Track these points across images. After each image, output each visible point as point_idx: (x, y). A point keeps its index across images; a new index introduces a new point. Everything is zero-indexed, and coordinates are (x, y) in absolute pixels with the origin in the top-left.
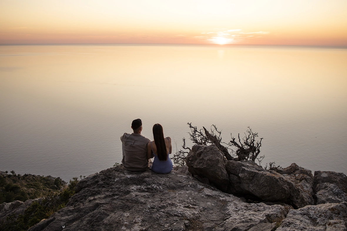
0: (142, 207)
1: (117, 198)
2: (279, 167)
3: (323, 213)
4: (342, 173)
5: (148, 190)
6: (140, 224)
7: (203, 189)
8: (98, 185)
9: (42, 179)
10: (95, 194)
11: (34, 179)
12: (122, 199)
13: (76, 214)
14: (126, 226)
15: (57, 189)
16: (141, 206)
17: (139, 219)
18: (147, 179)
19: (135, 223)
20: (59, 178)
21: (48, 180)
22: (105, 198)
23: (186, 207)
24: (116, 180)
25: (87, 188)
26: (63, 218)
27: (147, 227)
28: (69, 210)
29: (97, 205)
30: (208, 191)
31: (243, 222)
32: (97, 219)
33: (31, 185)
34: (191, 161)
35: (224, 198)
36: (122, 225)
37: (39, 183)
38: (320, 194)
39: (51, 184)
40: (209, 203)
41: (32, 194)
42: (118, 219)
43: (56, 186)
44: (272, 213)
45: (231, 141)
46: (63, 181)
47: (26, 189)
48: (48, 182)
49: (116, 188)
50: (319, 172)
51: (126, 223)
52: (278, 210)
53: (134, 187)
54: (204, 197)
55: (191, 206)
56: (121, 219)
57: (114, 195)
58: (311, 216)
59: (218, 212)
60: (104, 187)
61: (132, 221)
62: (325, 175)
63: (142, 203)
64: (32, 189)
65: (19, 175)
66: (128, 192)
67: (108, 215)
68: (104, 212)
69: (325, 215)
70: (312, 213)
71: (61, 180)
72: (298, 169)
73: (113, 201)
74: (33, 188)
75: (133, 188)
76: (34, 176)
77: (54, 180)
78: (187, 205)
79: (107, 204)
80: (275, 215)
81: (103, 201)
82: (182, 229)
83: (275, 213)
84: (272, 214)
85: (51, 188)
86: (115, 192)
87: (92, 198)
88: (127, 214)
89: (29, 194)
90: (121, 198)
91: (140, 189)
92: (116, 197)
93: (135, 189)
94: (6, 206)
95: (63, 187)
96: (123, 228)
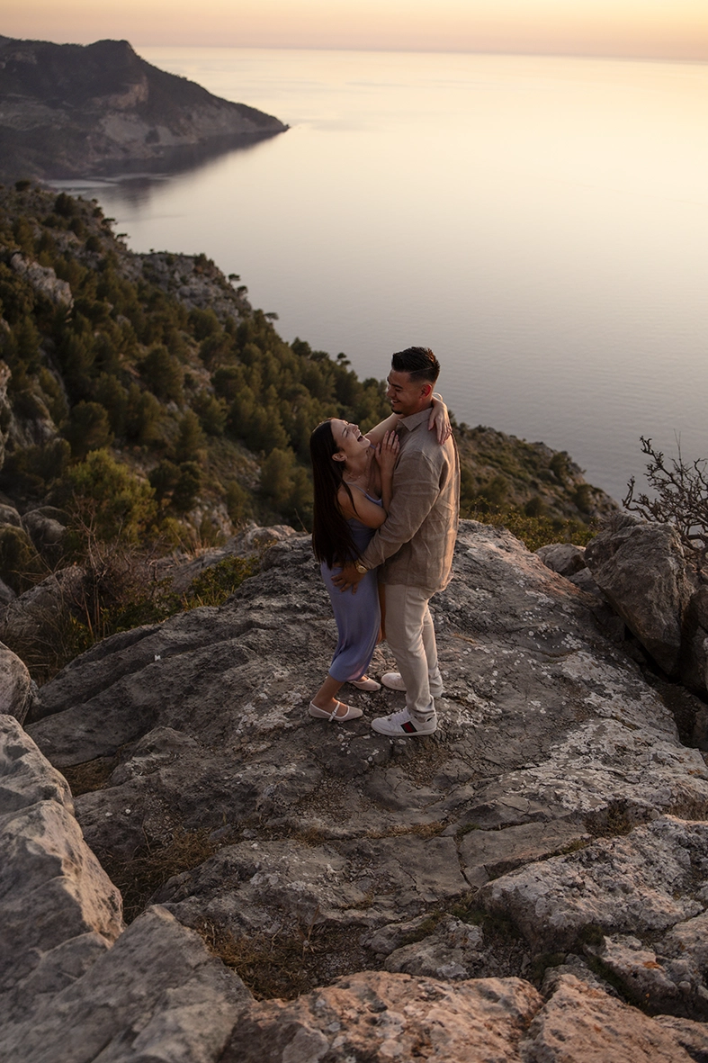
9: (520, 447)
11: (499, 443)
15: (554, 482)
20: (565, 453)
21: (535, 453)
33: (490, 458)
37: (511, 456)
39: (542, 466)
41: (486, 481)
43: (552, 473)
46: (574, 465)
47: (474, 464)
48: (535, 458)
64: (489, 468)
65: (463, 425)
71: (569, 459)
74: (493, 466)
76: (500, 434)
77: (552, 455)
85: (539, 476)
89: (479, 480)
95: (571, 482)
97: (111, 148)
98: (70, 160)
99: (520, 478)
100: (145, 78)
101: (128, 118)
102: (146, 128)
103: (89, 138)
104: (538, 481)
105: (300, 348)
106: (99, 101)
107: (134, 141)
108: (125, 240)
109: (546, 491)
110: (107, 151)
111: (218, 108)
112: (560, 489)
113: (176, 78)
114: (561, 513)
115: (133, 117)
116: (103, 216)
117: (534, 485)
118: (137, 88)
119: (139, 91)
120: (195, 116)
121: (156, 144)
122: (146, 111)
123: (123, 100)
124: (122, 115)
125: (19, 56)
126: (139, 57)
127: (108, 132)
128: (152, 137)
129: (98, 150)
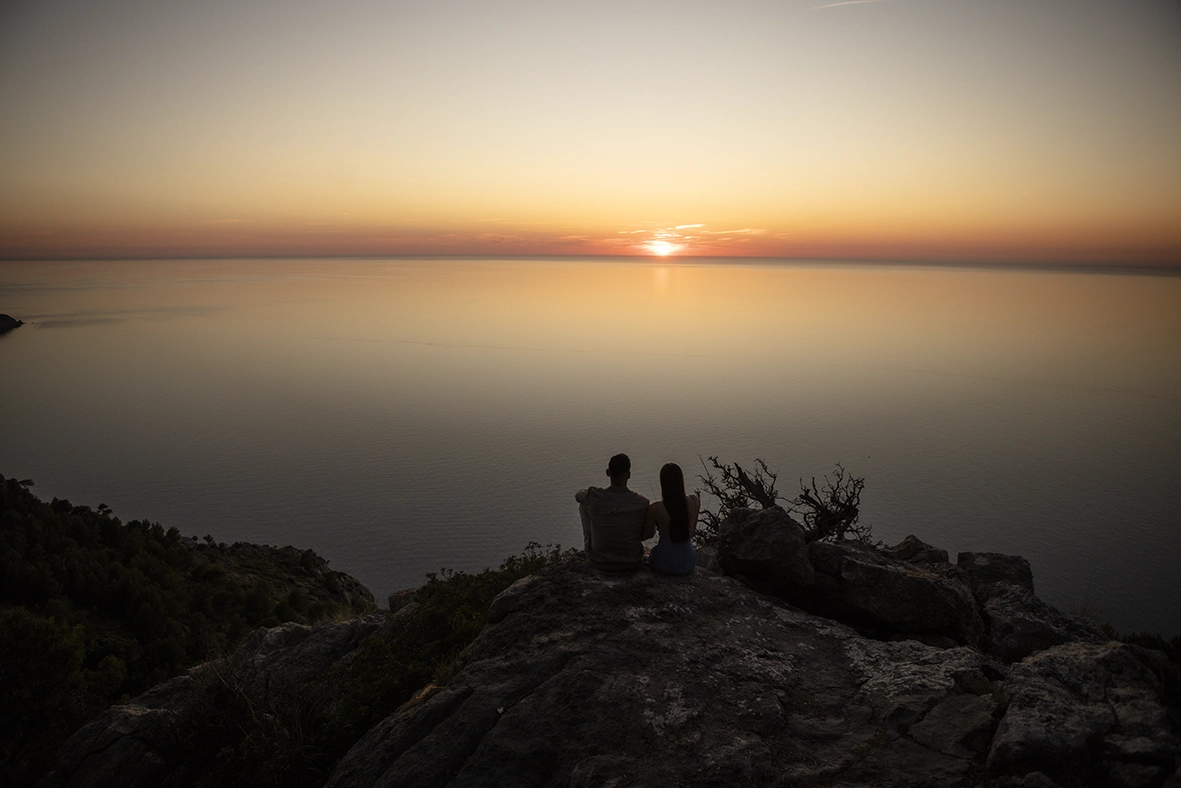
0: (670, 661)
1: (604, 638)
2: (879, 544)
3: (1091, 672)
4: (1019, 557)
5: (666, 617)
6: (682, 702)
7: (771, 608)
8: (547, 606)
9: (273, 553)
10: (548, 628)
11: (255, 553)
12: (616, 641)
13: (520, 677)
14: (651, 706)
15: (306, 575)
16: (668, 658)
17: (676, 690)
18: (651, 590)
19: (670, 699)
20: (310, 551)
21: (286, 556)
22: (578, 636)
23: (761, 656)
24: (584, 595)
25: (520, 614)
26: (495, 687)
27: (699, 709)
28: (499, 668)
29: (566, 658)
30: (785, 615)
31: (907, 692)
32: (578, 692)
33: (250, 567)
34: (731, 543)
35: (827, 631)
36: (643, 706)
37: (267, 562)
38: (993, 609)
39: (294, 565)
40: (801, 644)
41: (250, 586)
42: (628, 691)
43: (303, 568)
44: (962, 669)
45: (801, 496)
46: (320, 558)
47: (237, 575)
48: (287, 559)
49: (592, 613)
50: (969, 554)
51: (649, 700)
53: (633, 612)
54: (783, 628)
55: (769, 653)
56: (635, 690)
57: (594, 632)
58: (1066, 679)
59: (830, 665)
60: (561, 611)
61: (663, 696)
62: (982, 562)
63: (665, 650)
64: (252, 576)
65: (222, 545)
66: (625, 624)
67: (602, 682)
68: (589, 675)
70: (1063, 671)
71: (315, 555)
72: (922, 549)
73: (599, 646)
74: (254, 573)
75: (631, 613)
76: (254, 546)
77: (300, 554)
78: (762, 652)
79: (586, 653)
80: (971, 674)
81: (576, 647)
82: (780, 713)
83: (969, 669)
84: (964, 672)
85: (293, 573)
86: (595, 624)
87: (544, 639)
88: (644, 679)
89: (244, 587)
90: (613, 638)
91: (646, 616)
92: (600, 636)
93: (637, 616)
94: (268, 636)
95: (319, 572)
96: (647, 713)
99: (277, 577)
104: (293, 577)
105: (61, 506)
109: (301, 584)
112: (312, 580)
114: (317, 599)
117: (291, 580)
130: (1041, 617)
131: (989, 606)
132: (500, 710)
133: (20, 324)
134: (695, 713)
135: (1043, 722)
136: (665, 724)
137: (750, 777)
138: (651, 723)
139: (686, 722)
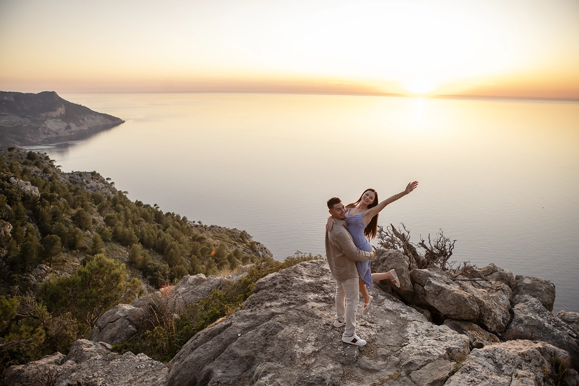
0: (317, 323)
1: (293, 308)
2: (474, 266)
3: (511, 359)
4: (549, 281)
5: (326, 300)
6: (313, 343)
7: (383, 300)
8: (276, 288)
9: (228, 231)
10: (272, 299)
11: (220, 231)
12: (297, 310)
13: (252, 321)
14: (299, 343)
15: (242, 242)
16: (317, 321)
17: (313, 337)
18: (325, 286)
19: (309, 341)
20: (245, 231)
22: (281, 306)
23: (362, 325)
24: (293, 285)
25: (264, 291)
26: (240, 324)
27: (320, 348)
28: (246, 316)
29: (273, 315)
30: (389, 304)
31: (420, 354)
32: (271, 332)
33: (217, 237)
34: (374, 265)
35: (405, 316)
36: (296, 343)
37: (225, 235)
38: (518, 309)
39: (237, 237)
40: (388, 321)
41: (217, 245)
42: (292, 335)
43: (241, 239)
44: (454, 346)
45: (420, 243)
46: (248, 235)
47: (212, 240)
48: (234, 234)
49: (294, 295)
50: (521, 276)
51: (299, 340)
52: (461, 343)
53: (311, 296)
54: (383, 311)
55: (368, 324)
56: (295, 335)
57: (290, 304)
58: (497, 361)
59: (396, 333)
60: (281, 292)
61: (306, 339)
62: (527, 281)
63: (317, 317)
64: (218, 241)
65: (205, 226)
66: (305, 302)
67: (283, 329)
68: (278, 325)
69: (513, 362)
70: (498, 356)
71: (246, 233)
72: (497, 271)
73: (289, 311)
74: (219, 239)
75: (310, 297)
76: (220, 227)
77: (240, 233)
78: (363, 323)
79: (283, 314)
80: (457, 350)
81: (279, 310)
82: (356, 355)
83: (457, 347)
84: (454, 348)
85: (236, 241)
86: (292, 300)
87: (268, 304)
88: (301, 330)
89: (214, 245)
90: (297, 308)
91: (317, 299)
92: (292, 306)
93: (312, 299)
94: (189, 279)
95: (248, 241)
96: (296, 346)
97: (50, 132)
98: (32, 138)
99: (229, 242)
100: (63, 105)
101: (57, 120)
102: (66, 124)
103: (40, 129)
104: (236, 243)
105: (139, 204)
106: (44, 115)
107: (60, 129)
108: (60, 168)
109: (240, 246)
110: (48, 134)
111: (95, 116)
112: (245, 245)
113: (77, 105)
114: (246, 253)
115: (59, 120)
116: (49, 159)
117: (235, 244)
118: (60, 109)
119: (61, 110)
120: (86, 119)
121: (70, 130)
122: (65, 118)
123: (54, 114)
124: (54, 120)
125: (5, 98)
126: (60, 98)
127: (49, 126)
128: (68, 127)
129: (45, 134)
130: (542, 317)
131: (516, 307)
132: (239, 335)
133: (124, 121)
134: (317, 350)
135: (468, 382)
136: (302, 353)
137: (328, 384)
138: (296, 351)
139: (311, 353)
